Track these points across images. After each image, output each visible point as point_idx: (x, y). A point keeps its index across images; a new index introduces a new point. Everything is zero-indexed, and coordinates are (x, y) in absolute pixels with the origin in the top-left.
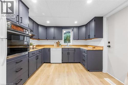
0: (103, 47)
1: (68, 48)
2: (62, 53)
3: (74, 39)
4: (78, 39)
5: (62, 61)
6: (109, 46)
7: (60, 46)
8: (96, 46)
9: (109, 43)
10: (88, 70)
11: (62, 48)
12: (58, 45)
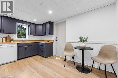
0: (53, 41)
1: (26, 43)
2: (18, 49)
3: (31, 34)
4: (35, 35)
5: (18, 57)
6: (56, 40)
7: (12, 41)
8: (50, 40)
9: (56, 38)
10: (46, 57)
11: (18, 44)
12: (8, 41)
